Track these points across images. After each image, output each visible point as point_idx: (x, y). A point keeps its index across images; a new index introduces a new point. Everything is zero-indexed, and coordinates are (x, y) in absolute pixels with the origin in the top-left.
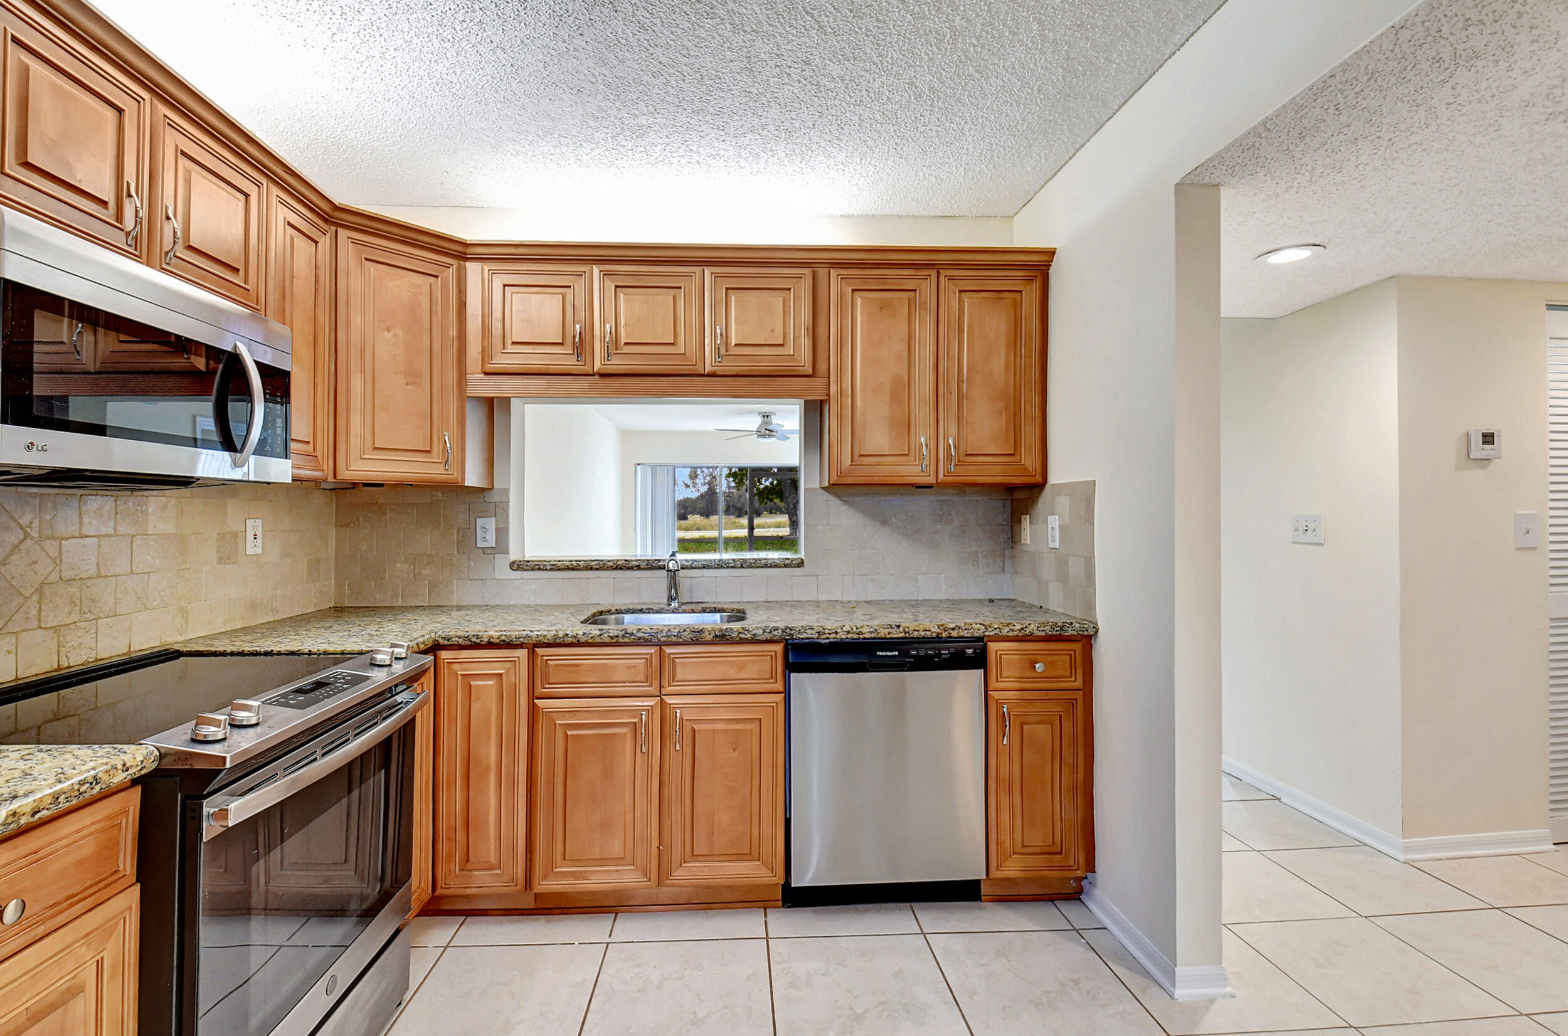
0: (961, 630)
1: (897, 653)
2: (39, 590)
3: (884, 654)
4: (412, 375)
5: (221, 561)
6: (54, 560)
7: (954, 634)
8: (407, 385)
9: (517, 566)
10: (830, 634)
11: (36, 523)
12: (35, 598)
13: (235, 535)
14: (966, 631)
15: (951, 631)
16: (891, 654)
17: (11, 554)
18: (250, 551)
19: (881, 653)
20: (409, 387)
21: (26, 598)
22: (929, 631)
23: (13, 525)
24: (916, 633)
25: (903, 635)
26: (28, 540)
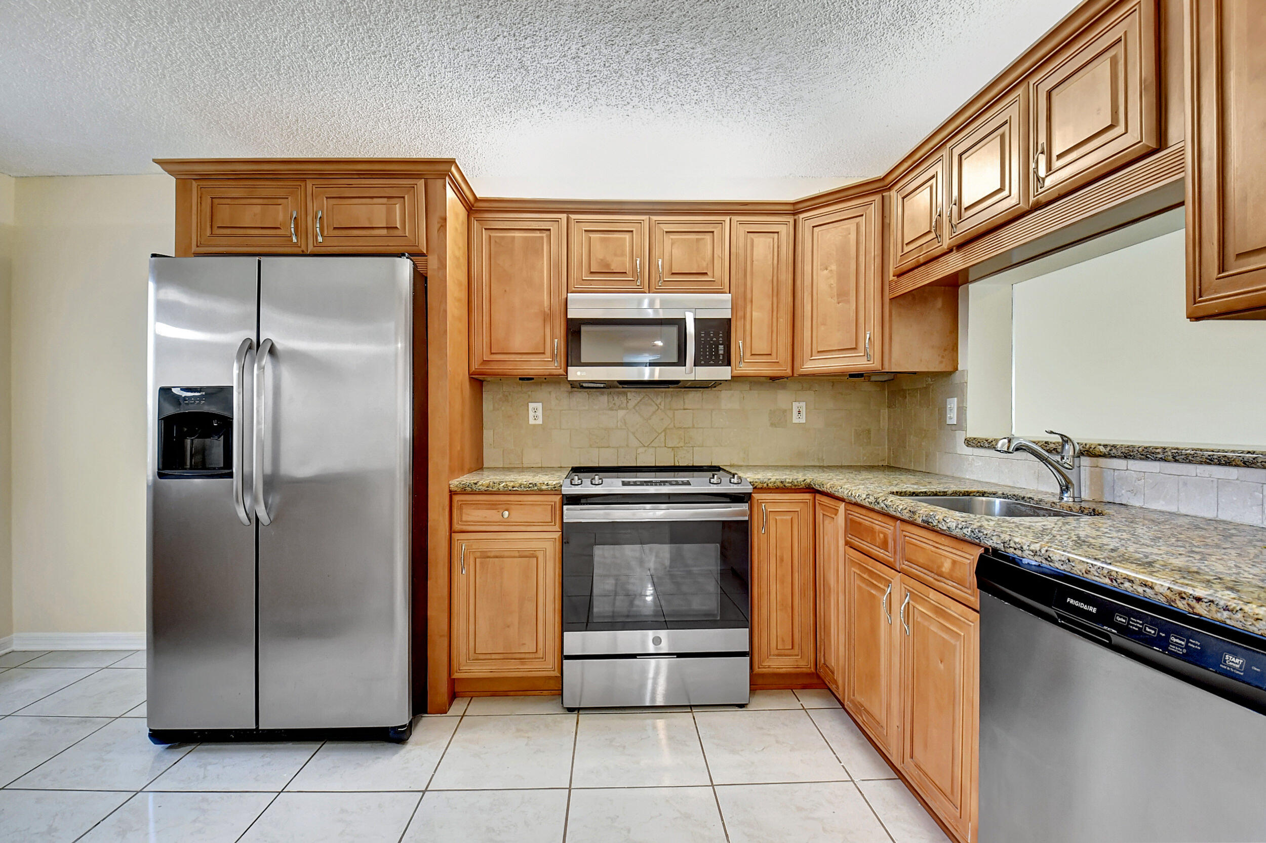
0: (1213, 608)
1: (1094, 610)
2: (665, 430)
3: (1076, 603)
4: (842, 295)
5: (772, 425)
6: (671, 419)
7: (1201, 609)
8: (839, 303)
9: (969, 442)
10: (1015, 549)
11: (663, 404)
12: (663, 434)
13: (785, 411)
14: (1226, 614)
15: (1194, 603)
16: (1085, 607)
17: (652, 415)
18: (795, 420)
19: (1072, 601)
20: (840, 304)
21: (659, 434)
22: (1152, 588)
23: (653, 404)
24: (1127, 585)
25: (1107, 581)
26: (659, 410)
